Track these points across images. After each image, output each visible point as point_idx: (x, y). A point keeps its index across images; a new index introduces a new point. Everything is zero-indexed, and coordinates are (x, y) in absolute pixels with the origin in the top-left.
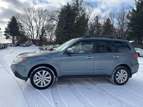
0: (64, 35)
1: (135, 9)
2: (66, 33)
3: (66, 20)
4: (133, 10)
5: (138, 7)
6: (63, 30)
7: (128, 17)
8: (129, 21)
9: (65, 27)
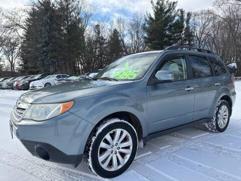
0: (46, 55)
1: (153, 16)
2: (50, 51)
3: (48, 27)
4: (151, 18)
5: (156, 14)
6: (44, 46)
7: (144, 28)
8: (146, 35)
9: (46, 42)
